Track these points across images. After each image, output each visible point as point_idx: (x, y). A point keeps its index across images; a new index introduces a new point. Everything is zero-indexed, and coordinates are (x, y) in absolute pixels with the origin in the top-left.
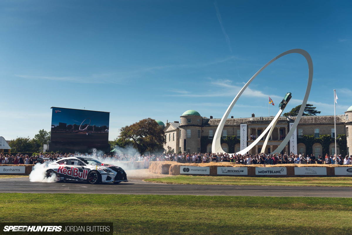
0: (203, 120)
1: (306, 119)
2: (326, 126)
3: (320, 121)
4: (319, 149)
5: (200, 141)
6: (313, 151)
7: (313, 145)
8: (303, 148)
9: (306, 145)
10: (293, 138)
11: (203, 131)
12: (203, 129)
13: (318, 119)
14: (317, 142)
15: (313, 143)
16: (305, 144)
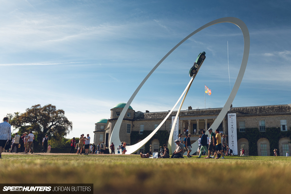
0: (136, 114)
1: (248, 110)
2: (273, 116)
3: (266, 112)
4: (266, 146)
5: (130, 137)
6: (258, 148)
7: (257, 140)
8: (245, 144)
9: (249, 140)
10: (232, 132)
11: (134, 125)
12: (134, 124)
13: (263, 109)
14: (263, 137)
15: (258, 139)
16: (247, 139)
